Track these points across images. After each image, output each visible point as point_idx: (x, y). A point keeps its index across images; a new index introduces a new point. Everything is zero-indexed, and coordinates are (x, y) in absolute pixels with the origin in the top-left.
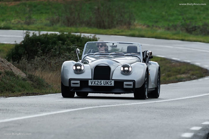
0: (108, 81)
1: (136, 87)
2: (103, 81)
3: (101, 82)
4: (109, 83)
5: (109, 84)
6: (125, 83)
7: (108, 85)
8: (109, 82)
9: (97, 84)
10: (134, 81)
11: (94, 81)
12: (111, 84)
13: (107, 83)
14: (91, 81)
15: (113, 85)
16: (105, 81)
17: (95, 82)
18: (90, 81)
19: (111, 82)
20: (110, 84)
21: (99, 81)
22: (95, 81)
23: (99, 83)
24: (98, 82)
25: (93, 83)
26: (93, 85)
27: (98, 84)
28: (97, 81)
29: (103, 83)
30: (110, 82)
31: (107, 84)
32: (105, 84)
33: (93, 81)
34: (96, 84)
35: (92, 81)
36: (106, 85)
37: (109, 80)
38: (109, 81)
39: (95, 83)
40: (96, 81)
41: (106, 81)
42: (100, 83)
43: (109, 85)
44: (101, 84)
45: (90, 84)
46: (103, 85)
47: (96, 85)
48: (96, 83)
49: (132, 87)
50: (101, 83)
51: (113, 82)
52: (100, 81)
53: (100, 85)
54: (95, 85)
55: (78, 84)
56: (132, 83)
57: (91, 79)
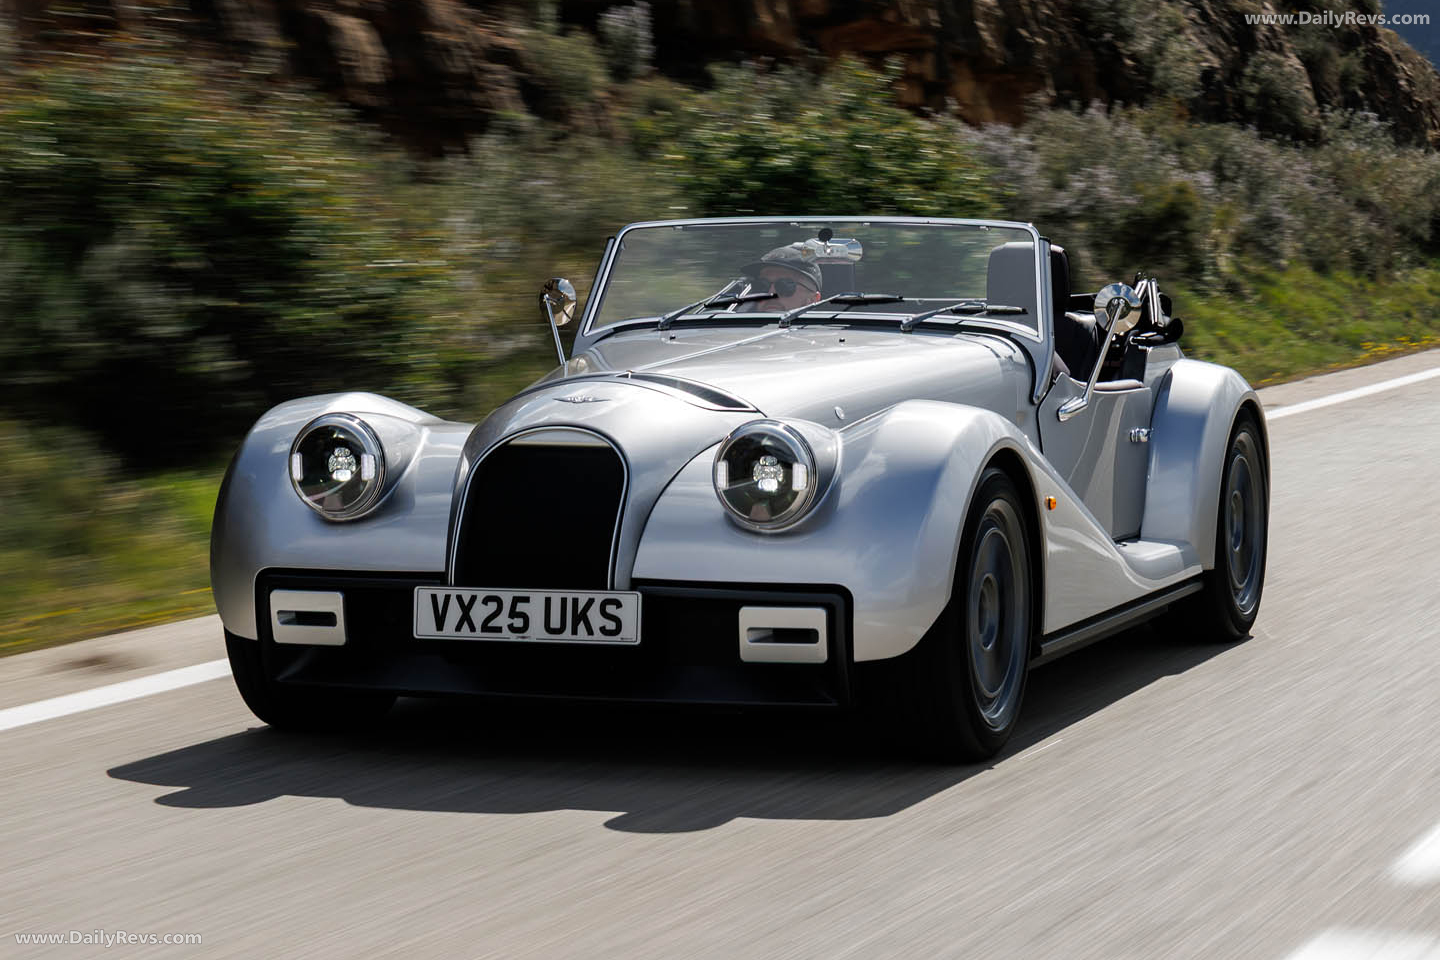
0: (583, 597)
1: (858, 657)
2: (537, 597)
3: (521, 607)
4: (595, 617)
5: (596, 629)
6: (750, 617)
7: (582, 636)
8: (595, 608)
9: (485, 628)
10: (836, 601)
11: (459, 598)
12: (611, 625)
13: (581, 617)
14: (434, 597)
15: (631, 633)
16: (556, 596)
17: (466, 609)
18: (422, 597)
19: (611, 609)
20: (603, 630)
21: (507, 595)
22: (467, 594)
23: (503, 620)
24: (492, 607)
25: (454, 613)
26: (449, 632)
27: (499, 630)
28: (486, 601)
29: (536, 615)
30: (604, 613)
31: (581, 627)
32: (555, 623)
33: (454, 592)
34: (478, 625)
35: (441, 593)
36: (567, 637)
37: (600, 584)
38: (599, 597)
39: (466, 618)
40: (481, 593)
41: (570, 595)
42: (513, 614)
43: (598, 638)
44: (518, 623)
45: (424, 626)
46: (536, 634)
47: (479, 635)
48: (479, 613)
49: (817, 652)
50: (525, 617)
51: (631, 609)
52: (516, 600)
53: (514, 638)
54: (465, 633)
55: (327, 619)
56: (814, 618)
57: (441, 578)
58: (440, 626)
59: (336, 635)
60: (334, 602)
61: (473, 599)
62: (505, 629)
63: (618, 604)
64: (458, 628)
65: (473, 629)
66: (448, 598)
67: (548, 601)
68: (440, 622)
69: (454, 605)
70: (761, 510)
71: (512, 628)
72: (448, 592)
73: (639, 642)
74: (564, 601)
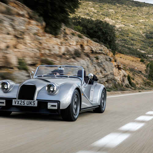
0: (31, 101)
1: (60, 109)
2: (26, 101)
3: (24, 102)
4: (32, 103)
6: (49, 104)
7: (31, 105)
8: (32, 102)
9: (20, 104)
12: (34, 104)
15: (36, 105)
16: (28, 101)
17: (18, 102)
18: (14, 100)
19: (34, 102)
21: (23, 101)
22: (18, 100)
23: (22, 103)
24: (21, 102)
25: (17, 102)
26: (16, 104)
29: (26, 103)
32: (28, 104)
33: (17, 100)
34: (19, 104)
35: (16, 100)
36: (29, 105)
38: (33, 101)
39: (18, 103)
40: (20, 100)
41: (30, 101)
42: (23, 103)
43: (32, 106)
44: (24, 104)
45: (14, 104)
46: (26, 105)
48: (20, 102)
49: (56, 108)
50: (24, 103)
51: (36, 103)
52: (24, 101)
53: (23, 105)
54: (18, 104)
55: (3, 103)
56: (56, 104)
57: (16, 99)
59: (4, 105)
60: (4, 101)
70: (51, 92)
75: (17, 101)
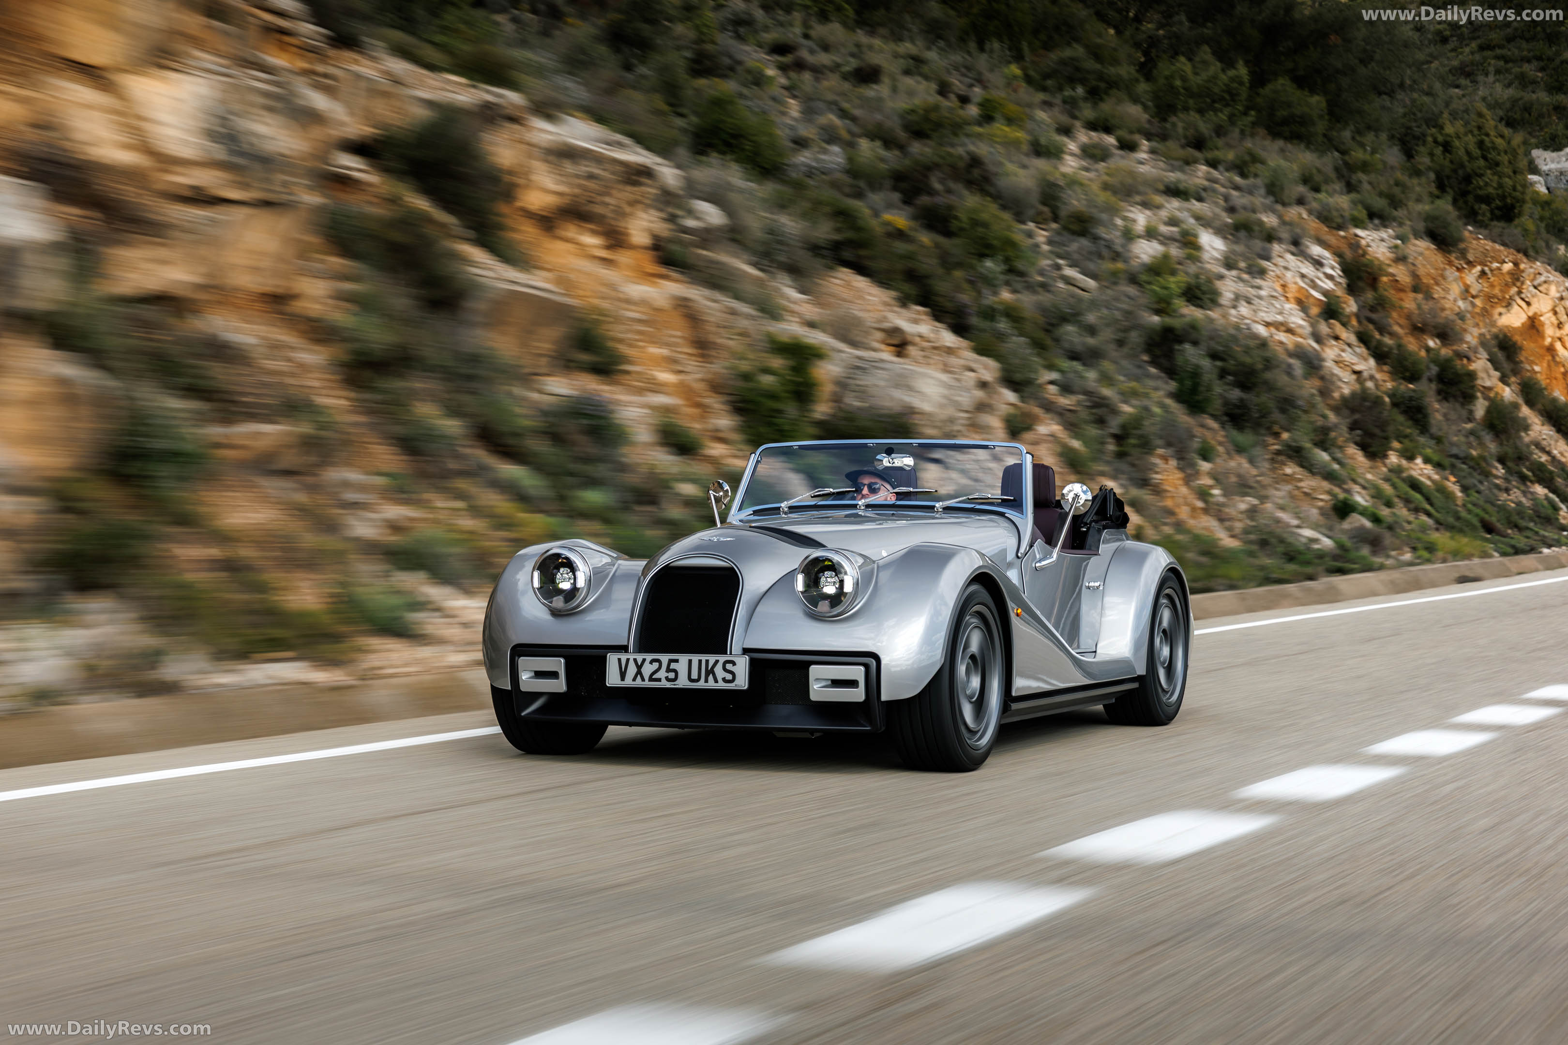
0: (712, 659)
1: (884, 697)
2: (684, 659)
3: (673, 666)
4: (719, 670)
5: (720, 679)
6: (817, 672)
7: (711, 684)
8: (720, 665)
9: (651, 679)
10: (871, 662)
11: (635, 660)
12: (729, 677)
13: (710, 672)
14: (619, 660)
15: (742, 682)
16: (695, 658)
17: (639, 667)
18: (612, 659)
19: (729, 667)
20: (724, 680)
21: (665, 658)
22: (640, 658)
23: (662, 674)
24: (656, 665)
25: (632, 670)
26: (628, 682)
27: (659, 680)
28: (651, 662)
29: (684, 671)
30: (725, 669)
31: (711, 677)
32: (695, 676)
33: (632, 657)
34: (647, 678)
35: (624, 657)
36: (701, 684)
38: (722, 659)
39: (639, 673)
40: (649, 657)
41: (704, 658)
42: (669, 670)
43: (721, 685)
44: (672, 675)
45: (613, 679)
46: (683, 682)
47: (647, 684)
48: (647, 669)
49: (857, 695)
50: (675, 671)
51: (742, 667)
52: (671, 661)
53: (669, 685)
54: (639, 683)
55: (554, 675)
56: (857, 673)
57: (624, 649)
58: (623, 678)
59: (560, 685)
60: (558, 664)
61: (644, 660)
62: (664, 680)
63: (734, 663)
64: (634, 680)
65: (643, 680)
66: (628, 660)
67: (690, 661)
68: (623, 676)
69: (632, 665)
70: (824, 606)
71: (667, 679)
72: (628, 657)
73: (746, 688)
74: (700, 661)
75: (632, 663)
